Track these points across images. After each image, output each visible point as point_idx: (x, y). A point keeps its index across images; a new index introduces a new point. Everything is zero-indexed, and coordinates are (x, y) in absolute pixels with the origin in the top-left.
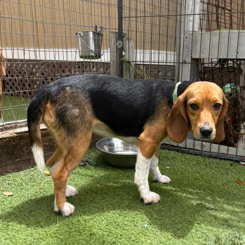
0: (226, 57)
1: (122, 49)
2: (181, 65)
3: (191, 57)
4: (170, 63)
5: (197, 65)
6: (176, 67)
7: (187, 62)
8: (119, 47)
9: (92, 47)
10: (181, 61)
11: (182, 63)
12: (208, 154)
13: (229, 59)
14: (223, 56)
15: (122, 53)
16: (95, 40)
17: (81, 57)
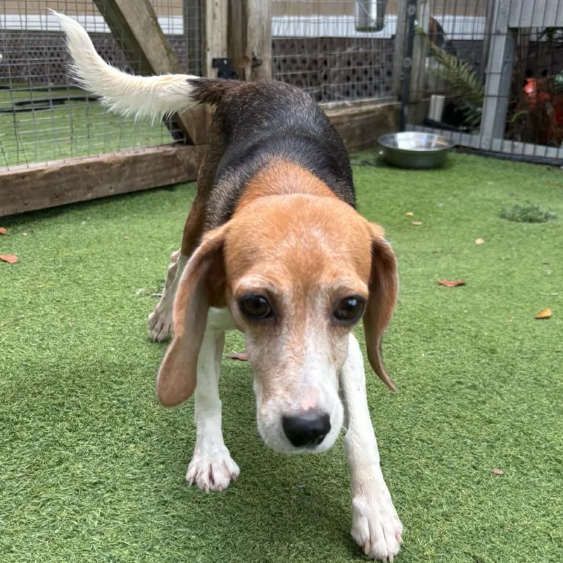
0: (553, 25)
1: (414, 17)
2: (493, 37)
3: (508, 26)
4: (463, 34)
5: (515, 37)
6: (485, 43)
7: (502, 32)
8: (410, 14)
9: (374, 14)
10: (493, 31)
11: (495, 34)
12: (520, 157)
13: (558, 28)
14: (550, 24)
15: (413, 22)
16: (378, 5)
17: (358, 30)
